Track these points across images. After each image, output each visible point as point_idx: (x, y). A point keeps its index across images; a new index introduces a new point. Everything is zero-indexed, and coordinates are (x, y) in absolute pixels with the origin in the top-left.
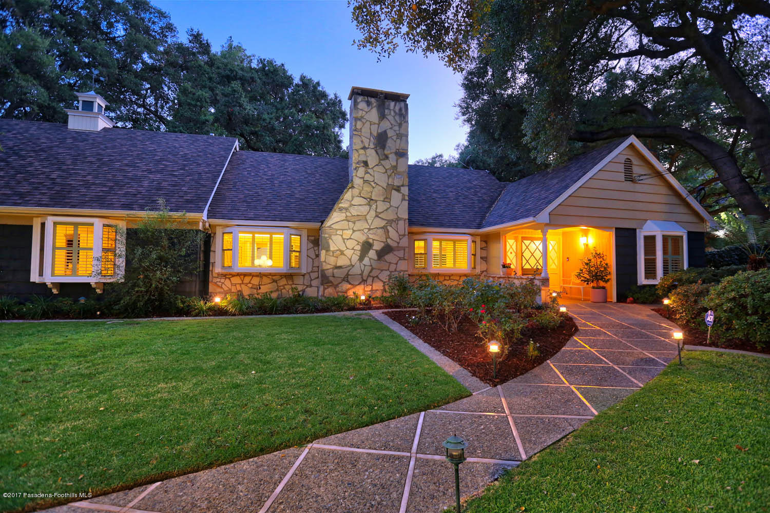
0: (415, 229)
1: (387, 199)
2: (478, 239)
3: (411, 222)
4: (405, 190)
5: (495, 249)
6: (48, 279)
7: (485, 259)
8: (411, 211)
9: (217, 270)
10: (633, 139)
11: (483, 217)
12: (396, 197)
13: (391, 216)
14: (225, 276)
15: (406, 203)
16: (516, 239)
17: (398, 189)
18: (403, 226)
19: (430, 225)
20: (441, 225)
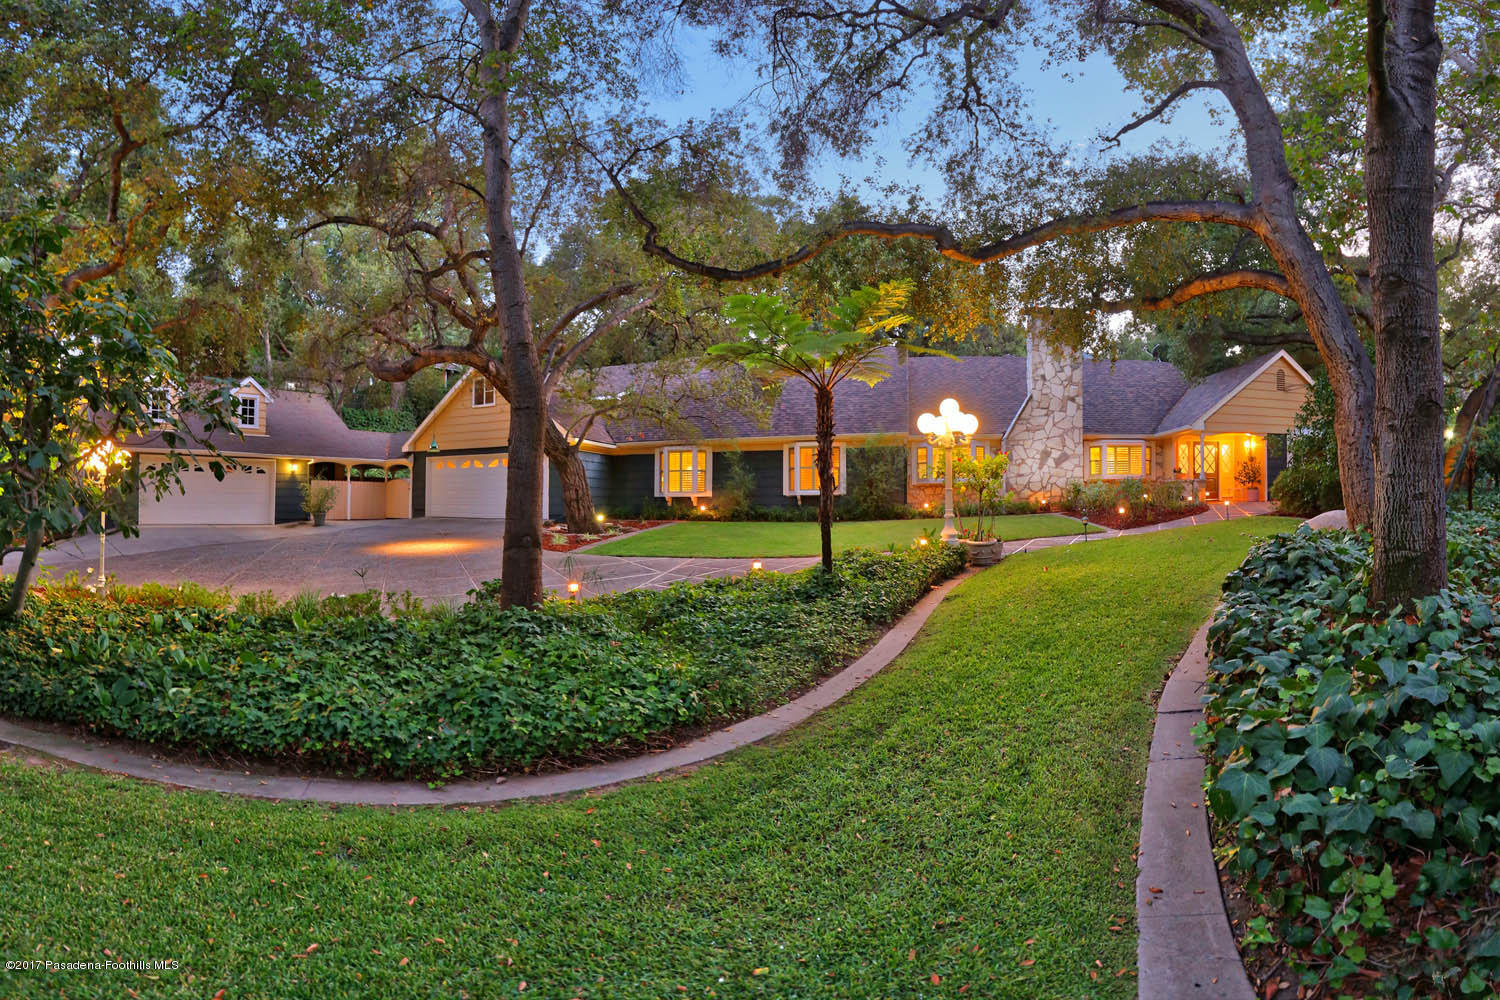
0: (1090, 436)
1: (1063, 409)
2: (1153, 445)
3: (1086, 429)
4: (1080, 400)
5: (1169, 453)
6: (799, 493)
7: (1160, 465)
8: (1085, 418)
9: (914, 482)
10: (1282, 353)
11: (1160, 421)
12: (1071, 407)
13: (1066, 425)
14: (919, 487)
15: (1081, 413)
16: (1188, 444)
17: (1073, 400)
18: (1078, 435)
19: (1106, 432)
20: (1116, 431)
